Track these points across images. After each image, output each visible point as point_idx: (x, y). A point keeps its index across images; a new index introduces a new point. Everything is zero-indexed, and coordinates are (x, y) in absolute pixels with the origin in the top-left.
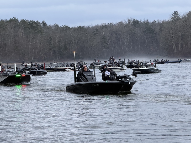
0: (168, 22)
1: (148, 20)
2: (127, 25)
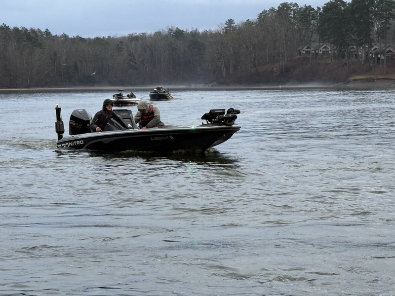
1: (196, 30)
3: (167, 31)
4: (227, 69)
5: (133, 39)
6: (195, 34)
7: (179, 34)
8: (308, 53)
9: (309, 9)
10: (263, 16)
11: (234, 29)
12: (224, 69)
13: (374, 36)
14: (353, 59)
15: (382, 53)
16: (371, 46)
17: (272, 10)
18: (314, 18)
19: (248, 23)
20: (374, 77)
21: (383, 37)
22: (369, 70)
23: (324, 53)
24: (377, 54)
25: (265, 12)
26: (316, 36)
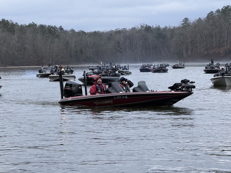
0: (179, 28)
1: (159, 26)
2: (140, 31)
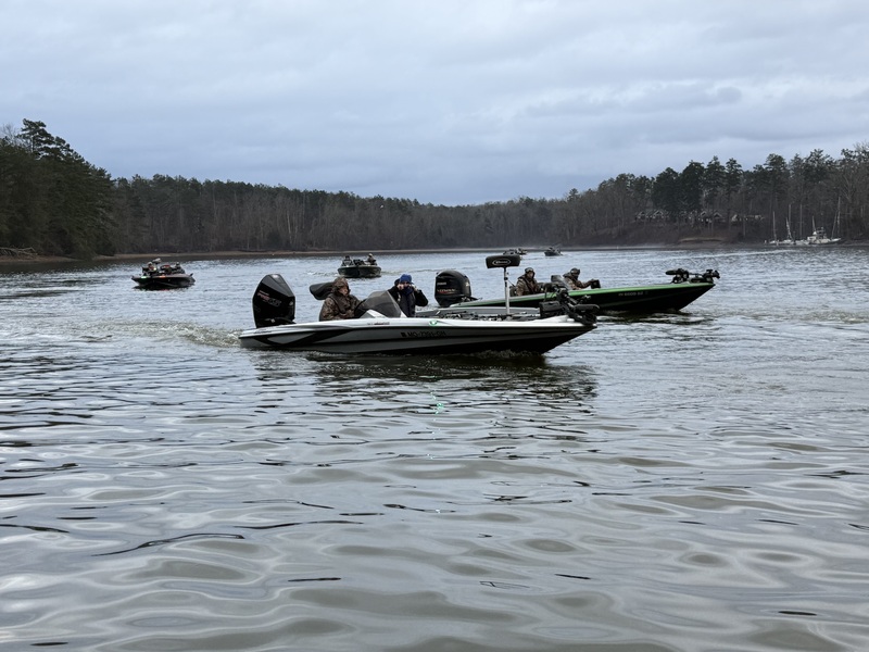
3: (518, 200)
4: (571, 233)
5: (489, 207)
6: (543, 202)
7: (529, 202)
8: (643, 218)
9: (644, 179)
10: (603, 187)
11: (577, 197)
12: (568, 233)
13: (703, 203)
14: (684, 223)
15: (710, 217)
16: (700, 211)
17: (611, 180)
18: (648, 187)
19: (590, 193)
20: (702, 238)
21: (711, 203)
22: (698, 233)
23: (657, 218)
24: (705, 219)
25: (605, 182)
26: (650, 203)
